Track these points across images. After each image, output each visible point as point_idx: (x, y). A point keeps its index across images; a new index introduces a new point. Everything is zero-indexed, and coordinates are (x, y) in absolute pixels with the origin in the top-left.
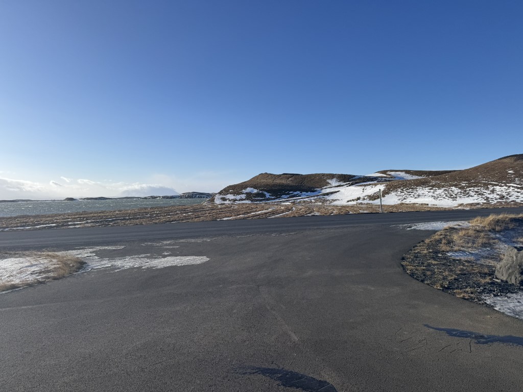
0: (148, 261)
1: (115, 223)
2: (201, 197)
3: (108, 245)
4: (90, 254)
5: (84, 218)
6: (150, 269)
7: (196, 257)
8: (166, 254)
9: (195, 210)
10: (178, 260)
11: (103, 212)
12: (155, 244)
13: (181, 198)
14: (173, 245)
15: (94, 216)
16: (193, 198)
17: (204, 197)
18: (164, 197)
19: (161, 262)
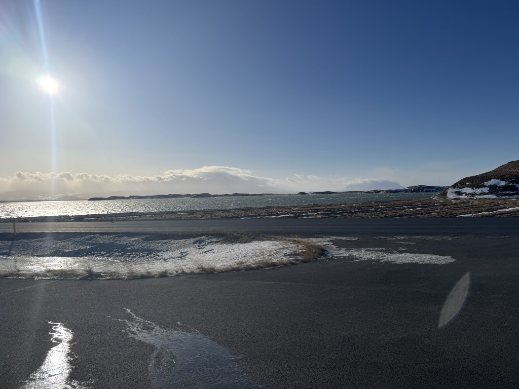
0: (385, 255)
1: (343, 216)
2: (430, 191)
3: (342, 236)
5: (315, 210)
6: (389, 264)
7: (439, 256)
8: (402, 249)
9: (423, 205)
10: (418, 258)
11: (330, 205)
12: (388, 238)
13: (406, 192)
14: (408, 241)
15: (324, 209)
16: (419, 192)
17: (433, 191)
18: (387, 191)
19: (399, 257)
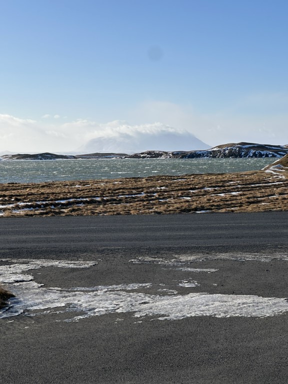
0: (147, 299)
1: (74, 210)
2: (261, 156)
3: (58, 258)
4: (21, 277)
5: (11, 196)
6: (152, 321)
7: (261, 299)
8: (187, 286)
9: (247, 186)
10: (217, 304)
11: (49, 186)
12: (160, 261)
13: (214, 157)
14: (201, 265)
15: (32, 194)
16: (241, 157)
17: (267, 156)
18: (176, 155)
19: (177, 304)
